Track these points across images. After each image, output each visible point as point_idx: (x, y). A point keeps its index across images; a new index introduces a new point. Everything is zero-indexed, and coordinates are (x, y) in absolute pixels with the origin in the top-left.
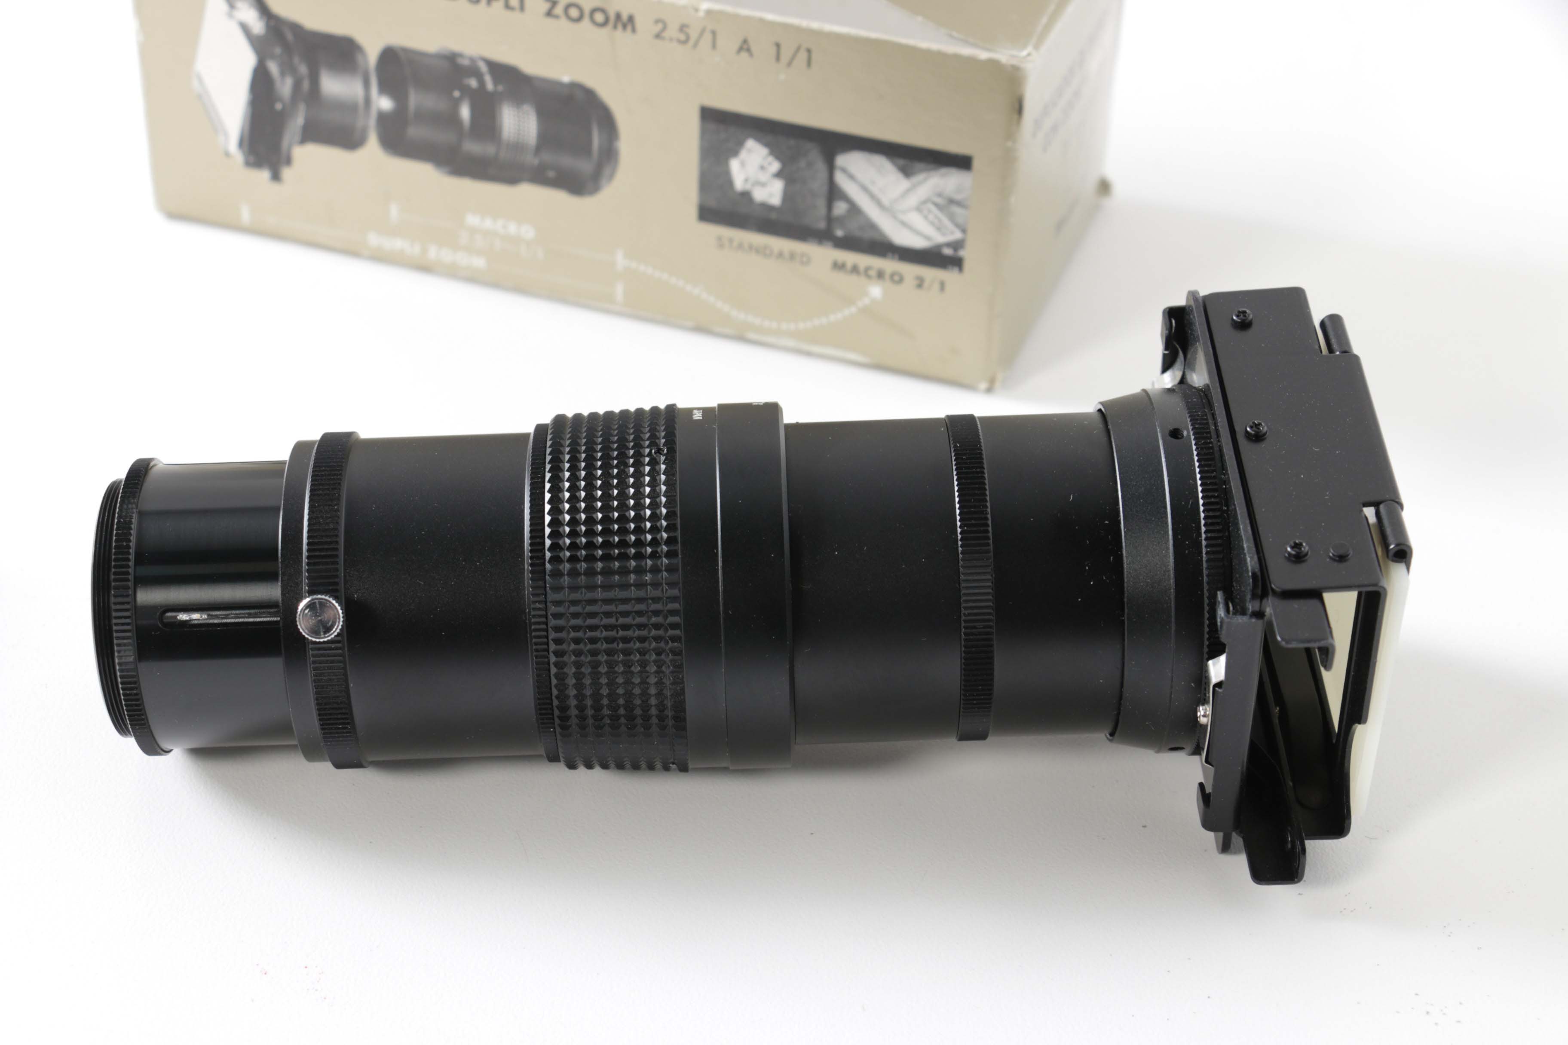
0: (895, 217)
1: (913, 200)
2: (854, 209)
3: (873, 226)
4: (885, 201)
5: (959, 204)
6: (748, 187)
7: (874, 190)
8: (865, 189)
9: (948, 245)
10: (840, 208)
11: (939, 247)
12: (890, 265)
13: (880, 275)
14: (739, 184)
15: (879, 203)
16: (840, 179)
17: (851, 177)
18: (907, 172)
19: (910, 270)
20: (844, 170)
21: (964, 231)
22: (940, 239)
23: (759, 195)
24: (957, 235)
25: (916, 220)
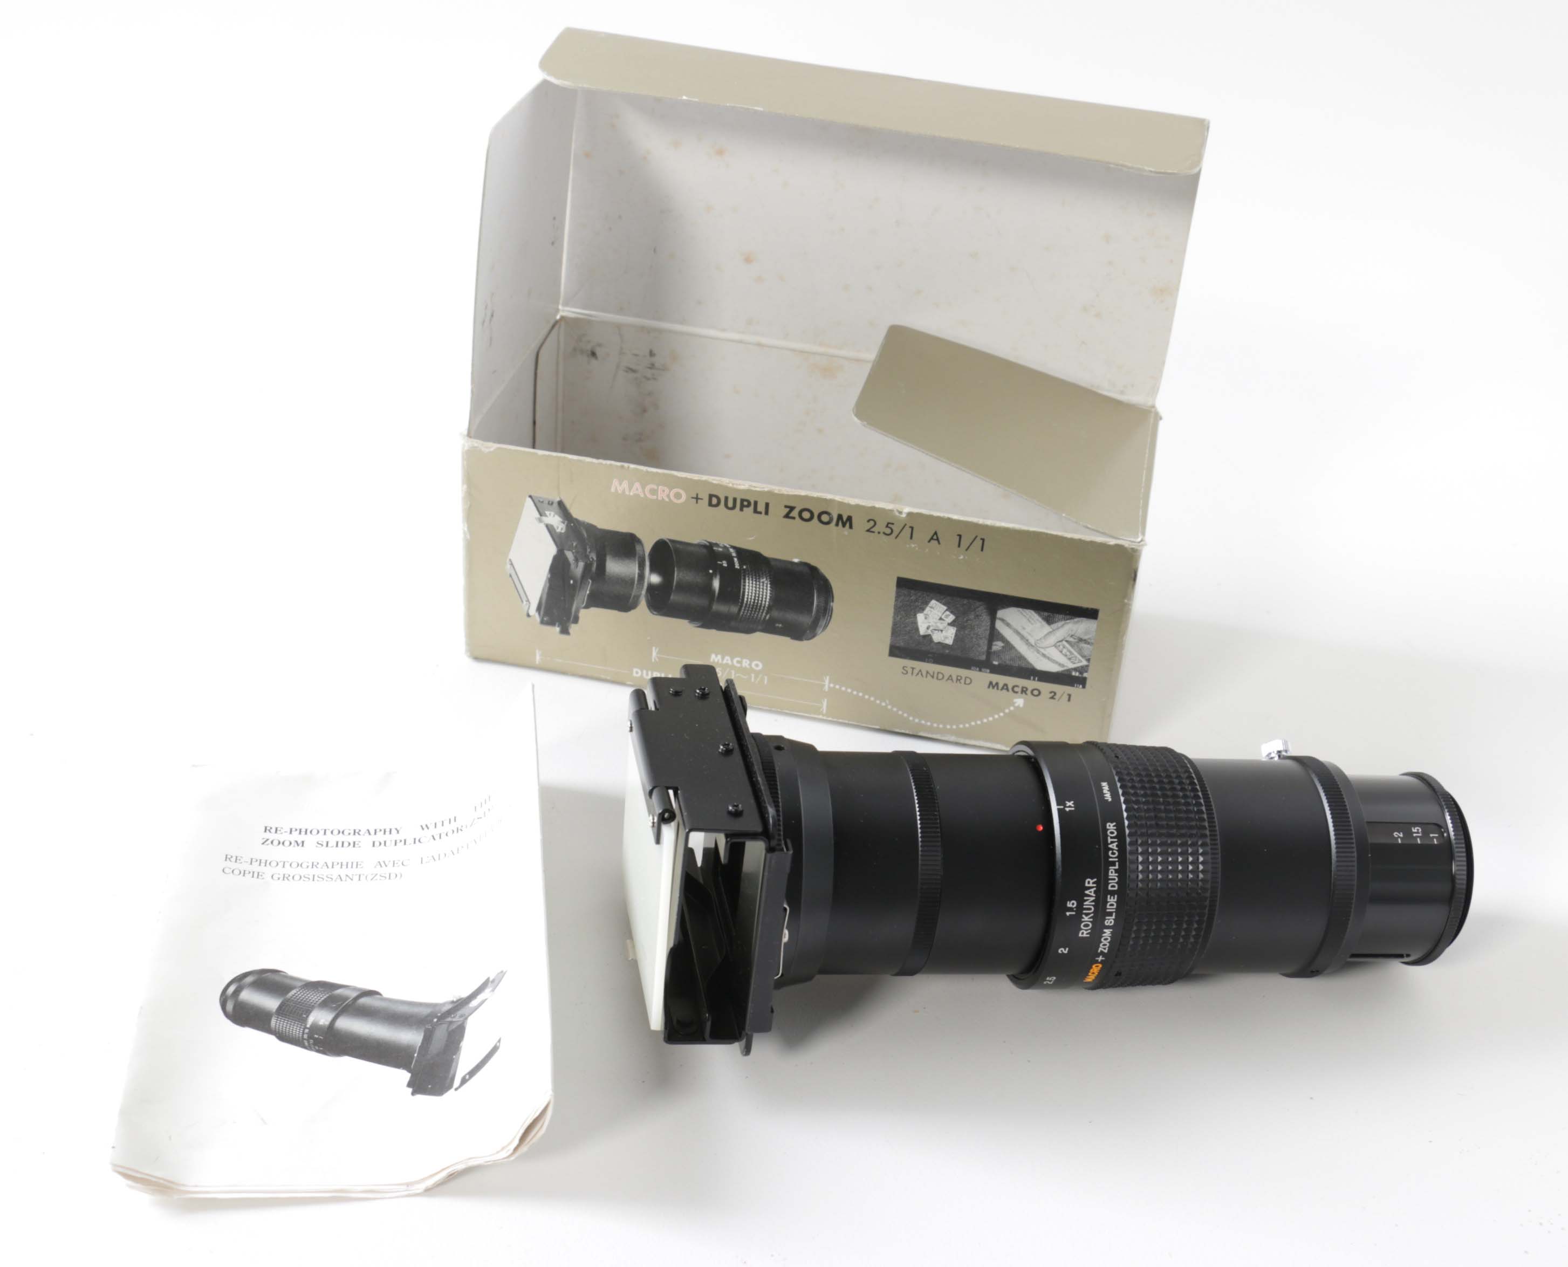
0: (1038, 652)
1: (1052, 639)
2: (1008, 646)
3: (1021, 657)
4: (1032, 641)
5: (1086, 641)
6: (929, 632)
7: (1023, 633)
8: (1018, 633)
9: (1075, 669)
10: (997, 646)
11: (1069, 671)
12: (1031, 684)
13: (1024, 690)
14: (922, 631)
15: (1027, 642)
16: (999, 625)
17: (1008, 625)
18: (1049, 621)
19: (1046, 687)
20: (1003, 620)
21: (1088, 660)
22: (1071, 666)
23: (937, 637)
24: (1084, 663)
25: (1054, 653)
